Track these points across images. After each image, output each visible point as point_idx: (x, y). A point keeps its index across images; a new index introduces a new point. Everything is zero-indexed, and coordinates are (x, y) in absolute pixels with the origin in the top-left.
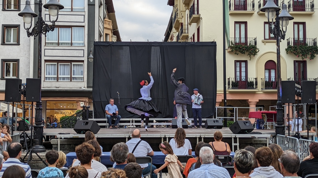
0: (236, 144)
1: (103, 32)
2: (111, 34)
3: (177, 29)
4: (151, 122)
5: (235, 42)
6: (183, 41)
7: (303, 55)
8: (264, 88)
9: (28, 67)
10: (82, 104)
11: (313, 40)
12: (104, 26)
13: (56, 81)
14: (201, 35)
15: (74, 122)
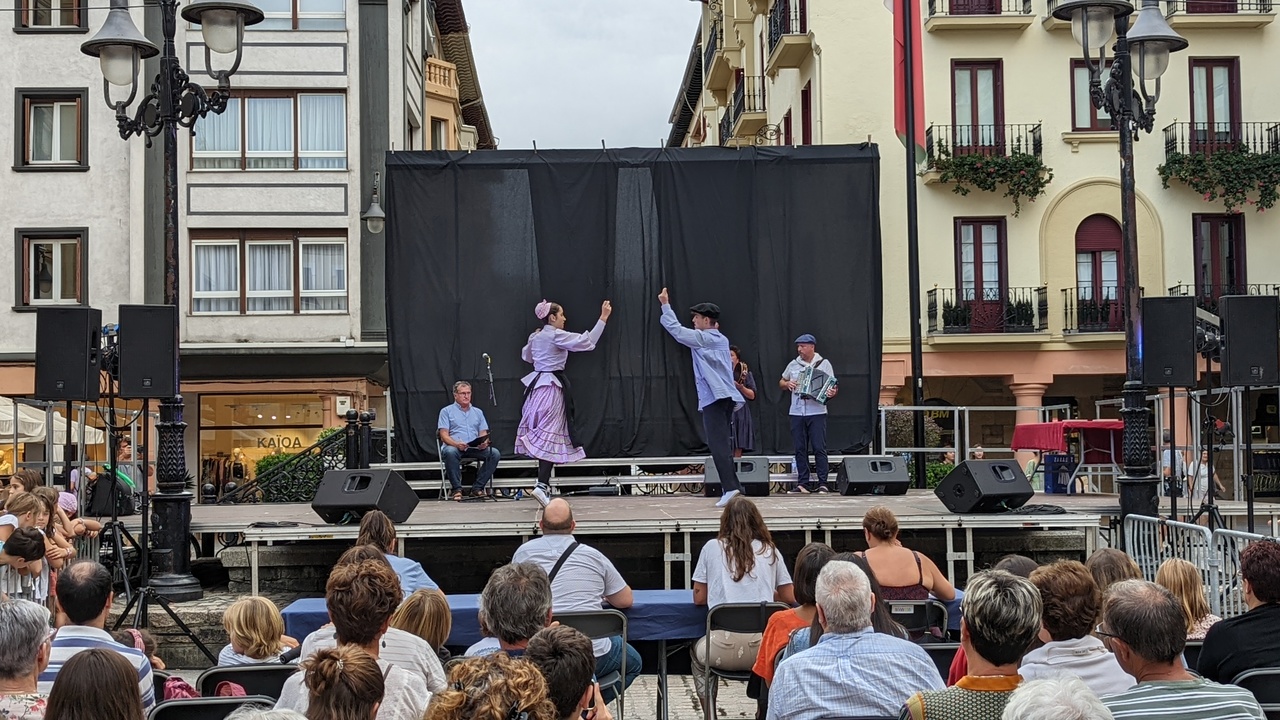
0: (961, 556)
1: (422, 113)
2: (453, 121)
3: (720, 93)
4: (623, 475)
5: (954, 142)
6: (743, 142)
7: (1227, 191)
8: (1075, 327)
9: (124, 261)
10: (343, 406)
11: (1269, 130)
12: (427, 89)
13: (238, 313)
14: (819, 119)
15: (312, 479)
